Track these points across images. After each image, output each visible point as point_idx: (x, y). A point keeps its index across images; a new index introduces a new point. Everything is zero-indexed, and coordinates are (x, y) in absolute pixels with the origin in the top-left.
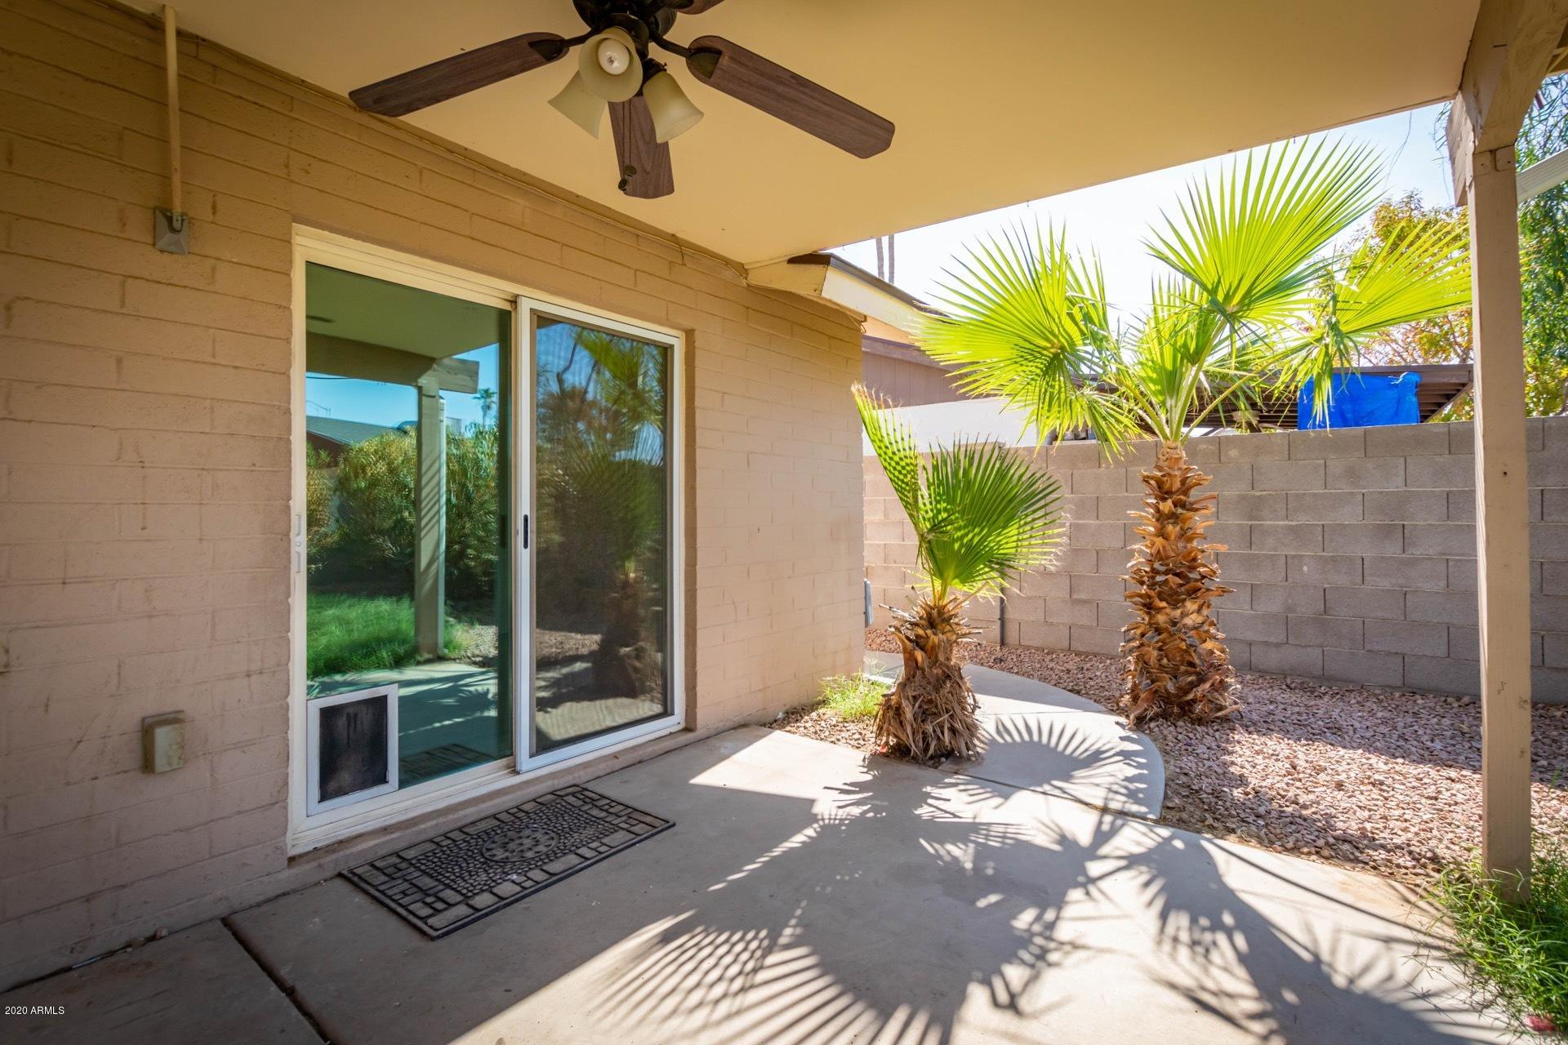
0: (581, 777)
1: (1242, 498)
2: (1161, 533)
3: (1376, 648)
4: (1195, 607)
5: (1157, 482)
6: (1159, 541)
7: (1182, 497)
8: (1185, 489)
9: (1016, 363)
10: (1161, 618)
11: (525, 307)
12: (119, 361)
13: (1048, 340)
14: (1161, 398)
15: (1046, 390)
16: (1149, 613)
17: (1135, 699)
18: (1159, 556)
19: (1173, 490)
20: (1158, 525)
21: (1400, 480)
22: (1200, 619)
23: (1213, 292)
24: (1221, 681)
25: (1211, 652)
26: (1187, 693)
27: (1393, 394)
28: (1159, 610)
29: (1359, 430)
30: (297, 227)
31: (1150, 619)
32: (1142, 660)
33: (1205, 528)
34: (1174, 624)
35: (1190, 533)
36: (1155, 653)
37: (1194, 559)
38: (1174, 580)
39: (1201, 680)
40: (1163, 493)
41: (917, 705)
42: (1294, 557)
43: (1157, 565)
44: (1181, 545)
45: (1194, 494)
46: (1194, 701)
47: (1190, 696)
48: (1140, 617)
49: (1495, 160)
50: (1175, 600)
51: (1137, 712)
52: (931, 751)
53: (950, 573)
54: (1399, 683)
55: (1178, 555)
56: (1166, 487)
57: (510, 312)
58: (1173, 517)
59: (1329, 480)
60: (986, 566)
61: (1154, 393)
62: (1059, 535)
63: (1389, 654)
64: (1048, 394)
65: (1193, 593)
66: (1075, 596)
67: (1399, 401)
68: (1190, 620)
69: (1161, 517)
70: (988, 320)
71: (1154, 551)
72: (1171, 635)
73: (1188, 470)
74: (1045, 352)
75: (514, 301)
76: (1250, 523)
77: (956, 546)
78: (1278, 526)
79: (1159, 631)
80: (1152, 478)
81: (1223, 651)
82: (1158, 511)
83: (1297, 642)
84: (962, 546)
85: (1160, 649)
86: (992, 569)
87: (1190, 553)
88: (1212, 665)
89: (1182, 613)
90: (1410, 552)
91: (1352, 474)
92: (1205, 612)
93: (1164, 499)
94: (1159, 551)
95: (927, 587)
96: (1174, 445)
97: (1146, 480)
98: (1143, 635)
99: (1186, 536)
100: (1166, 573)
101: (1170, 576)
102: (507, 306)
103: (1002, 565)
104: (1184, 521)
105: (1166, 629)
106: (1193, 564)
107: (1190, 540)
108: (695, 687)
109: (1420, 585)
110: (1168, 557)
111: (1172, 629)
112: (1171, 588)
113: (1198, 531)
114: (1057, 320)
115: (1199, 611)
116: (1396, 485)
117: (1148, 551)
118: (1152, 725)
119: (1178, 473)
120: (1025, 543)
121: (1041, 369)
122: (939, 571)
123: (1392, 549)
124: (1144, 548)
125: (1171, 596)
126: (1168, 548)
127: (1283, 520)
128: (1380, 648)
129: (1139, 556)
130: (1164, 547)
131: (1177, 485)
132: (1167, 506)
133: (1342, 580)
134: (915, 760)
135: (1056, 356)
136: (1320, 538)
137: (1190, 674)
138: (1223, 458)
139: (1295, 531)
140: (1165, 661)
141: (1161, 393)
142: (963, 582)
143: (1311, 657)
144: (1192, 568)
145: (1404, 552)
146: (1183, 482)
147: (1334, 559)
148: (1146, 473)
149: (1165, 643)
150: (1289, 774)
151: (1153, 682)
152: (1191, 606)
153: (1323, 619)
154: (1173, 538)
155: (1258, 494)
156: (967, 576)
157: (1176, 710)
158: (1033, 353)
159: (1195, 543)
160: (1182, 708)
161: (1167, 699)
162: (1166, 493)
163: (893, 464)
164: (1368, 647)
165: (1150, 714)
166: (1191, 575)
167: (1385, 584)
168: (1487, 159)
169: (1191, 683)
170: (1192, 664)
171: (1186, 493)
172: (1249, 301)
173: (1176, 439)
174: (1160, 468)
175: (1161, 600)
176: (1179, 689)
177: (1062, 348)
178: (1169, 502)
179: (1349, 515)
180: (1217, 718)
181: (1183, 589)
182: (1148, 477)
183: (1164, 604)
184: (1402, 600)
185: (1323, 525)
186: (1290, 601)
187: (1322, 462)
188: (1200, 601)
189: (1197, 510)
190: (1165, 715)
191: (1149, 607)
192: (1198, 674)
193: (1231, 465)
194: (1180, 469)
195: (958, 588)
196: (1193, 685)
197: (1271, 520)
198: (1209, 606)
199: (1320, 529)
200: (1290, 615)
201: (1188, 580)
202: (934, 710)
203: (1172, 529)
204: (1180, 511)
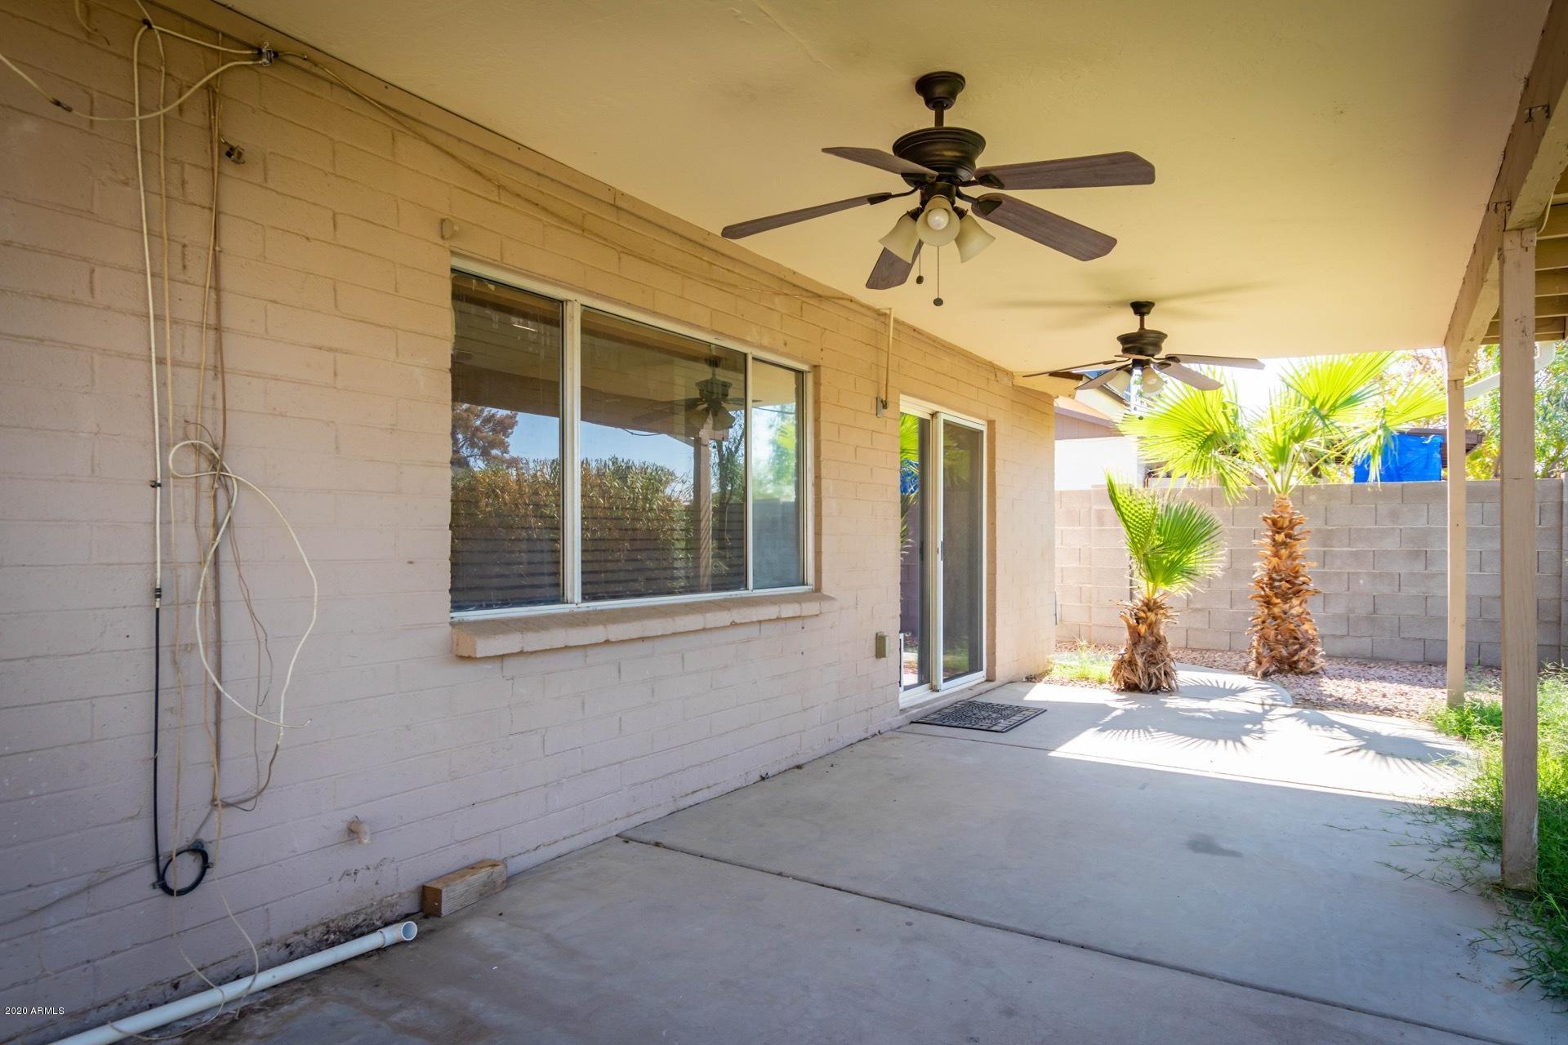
0: (966, 696)
1: (1319, 531)
2: (1276, 555)
3: (1407, 636)
4: (1298, 602)
5: (1272, 521)
6: (1275, 560)
7: (1291, 532)
8: (1292, 525)
9: (1178, 439)
10: (1276, 610)
11: (942, 417)
12: (871, 469)
13: (1203, 426)
14: (1275, 465)
15: (1201, 460)
16: (1267, 607)
17: (1260, 663)
18: (1275, 570)
19: (1285, 526)
20: (1273, 549)
21: (1424, 520)
22: (1301, 610)
23: (1313, 402)
24: (1313, 650)
25: (1307, 631)
26: (1293, 656)
27: (1423, 451)
28: (1275, 605)
29: (1398, 484)
30: (902, 397)
31: (1269, 611)
32: (1264, 639)
33: (1303, 552)
34: (1285, 613)
35: (1295, 554)
36: (1273, 632)
37: (1297, 572)
38: (1285, 585)
39: (1302, 648)
40: (1277, 527)
41: (1144, 658)
42: (1354, 573)
43: (1274, 576)
44: (1289, 562)
45: (1296, 531)
46: (1298, 661)
47: (1296, 658)
48: (1262, 611)
49: (1456, 385)
50: (1286, 598)
51: (1263, 669)
52: (1153, 685)
53: (1159, 578)
54: (1422, 660)
55: (1287, 569)
56: (1279, 525)
57: (929, 420)
58: (1284, 544)
59: (1378, 519)
60: (1179, 574)
61: (1271, 461)
62: (1222, 556)
63: (1416, 639)
64: (1203, 462)
65: (1297, 593)
66: (1191, 606)
67: (1429, 457)
68: (1296, 611)
69: (1275, 544)
70: (1169, 413)
71: (1271, 567)
72: (1283, 620)
73: (1293, 513)
74: (1201, 434)
75: (934, 415)
76: (1323, 549)
77: (1164, 562)
78: (1343, 551)
79: (1275, 618)
80: (1269, 518)
81: (1315, 630)
82: (1274, 540)
83: (1355, 634)
84: (1168, 562)
85: (1276, 629)
86: (1183, 576)
87: (1295, 567)
88: (1308, 639)
89: (1290, 606)
90: (1430, 569)
91: (1394, 515)
92: (1304, 605)
93: (1279, 533)
94: (1274, 567)
95: (1145, 588)
96: (1284, 497)
97: (1265, 519)
98: (1263, 622)
99: (1292, 557)
100: (1280, 581)
101: (1284, 582)
102: (928, 417)
103: (1189, 573)
104: (1291, 547)
105: (1280, 617)
106: (1297, 575)
107: (1295, 559)
108: (994, 653)
109: (1435, 592)
110: (1281, 571)
111: (1284, 616)
112: (1283, 591)
113: (1300, 553)
114: (1213, 417)
115: (1300, 604)
116: (1421, 523)
117: (1266, 567)
118: (1272, 677)
119: (1286, 515)
120: (1200, 560)
121: (1197, 445)
122: (1152, 577)
123: (1419, 567)
124: (1263, 565)
125: (1283, 596)
126: (1281, 565)
127: (1347, 547)
128: (1409, 635)
129: (1260, 570)
130: (1278, 564)
131: (1287, 523)
132: (1280, 537)
133: (1384, 589)
134: (1141, 691)
135: (1211, 435)
136: (1372, 560)
137: (1294, 644)
138: (1306, 502)
139: (1356, 555)
140: (1279, 637)
141: (1275, 461)
142: (1167, 584)
143: (1364, 645)
144: (1296, 578)
145: (1426, 569)
146: (1290, 521)
147: (1381, 575)
148: (1266, 515)
149: (1279, 626)
150: (1357, 692)
151: (1271, 651)
152: (1295, 602)
153: (1372, 617)
154: (1284, 558)
155: (1330, 528)
156: (1168, 580)
157: (1286, 667)
158: (1193, 434)
159: (1297, 562)
160: (1290, 666)
161: (1281, 661)
162: (1279, 528)
163: (1129, 509)
164: (1402, 635)
165: (1271, 670)
166: (1297, 582)
167: (1414, 591)
168: (1453, 384)
169: (1296, 650)
170: (1296, 638)
171: (1292, 528)
172: (1334, 408)
173: (1285, 493)
174: (1275, 512)
175: (1277, 598)
176: (1289, 654)
177: (1215, 432)
178: (1282, 535)
179: (1390, 544)
180: (1311, 672)
181: (1290, 591)
182: (1267, 518)
183: (1279, 601)
184: (1424, 602)
185: (1374, 551)
186: (1351, 605)
187: (1374, 506)
188: (1301, 599)
189: (1299, 540)
190: (1280, 671)
191: (1268, 603)
192: (1300, 644)
193: (1311, 507)
194: (1288, 513)
195: (1163, 587)
196: (1296, 652)
197: (1339, 547)
198: (1306, 602)
199: (1372, 553)
200: (1351, 615)
201: (1293, 584)
202: (1154, 661)
203: (1284, 552)
204: (1289, 540)
